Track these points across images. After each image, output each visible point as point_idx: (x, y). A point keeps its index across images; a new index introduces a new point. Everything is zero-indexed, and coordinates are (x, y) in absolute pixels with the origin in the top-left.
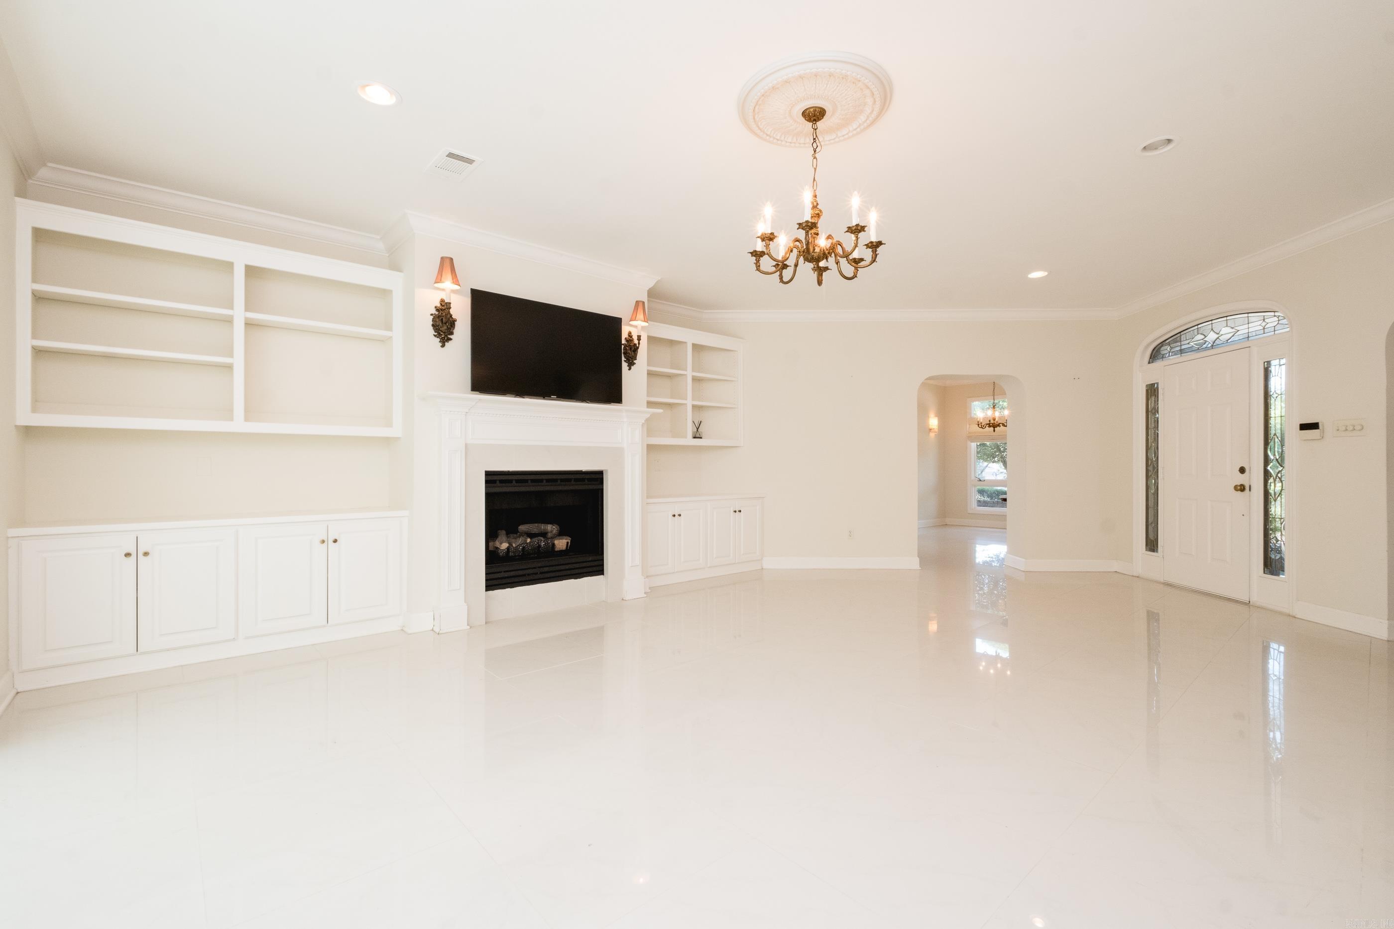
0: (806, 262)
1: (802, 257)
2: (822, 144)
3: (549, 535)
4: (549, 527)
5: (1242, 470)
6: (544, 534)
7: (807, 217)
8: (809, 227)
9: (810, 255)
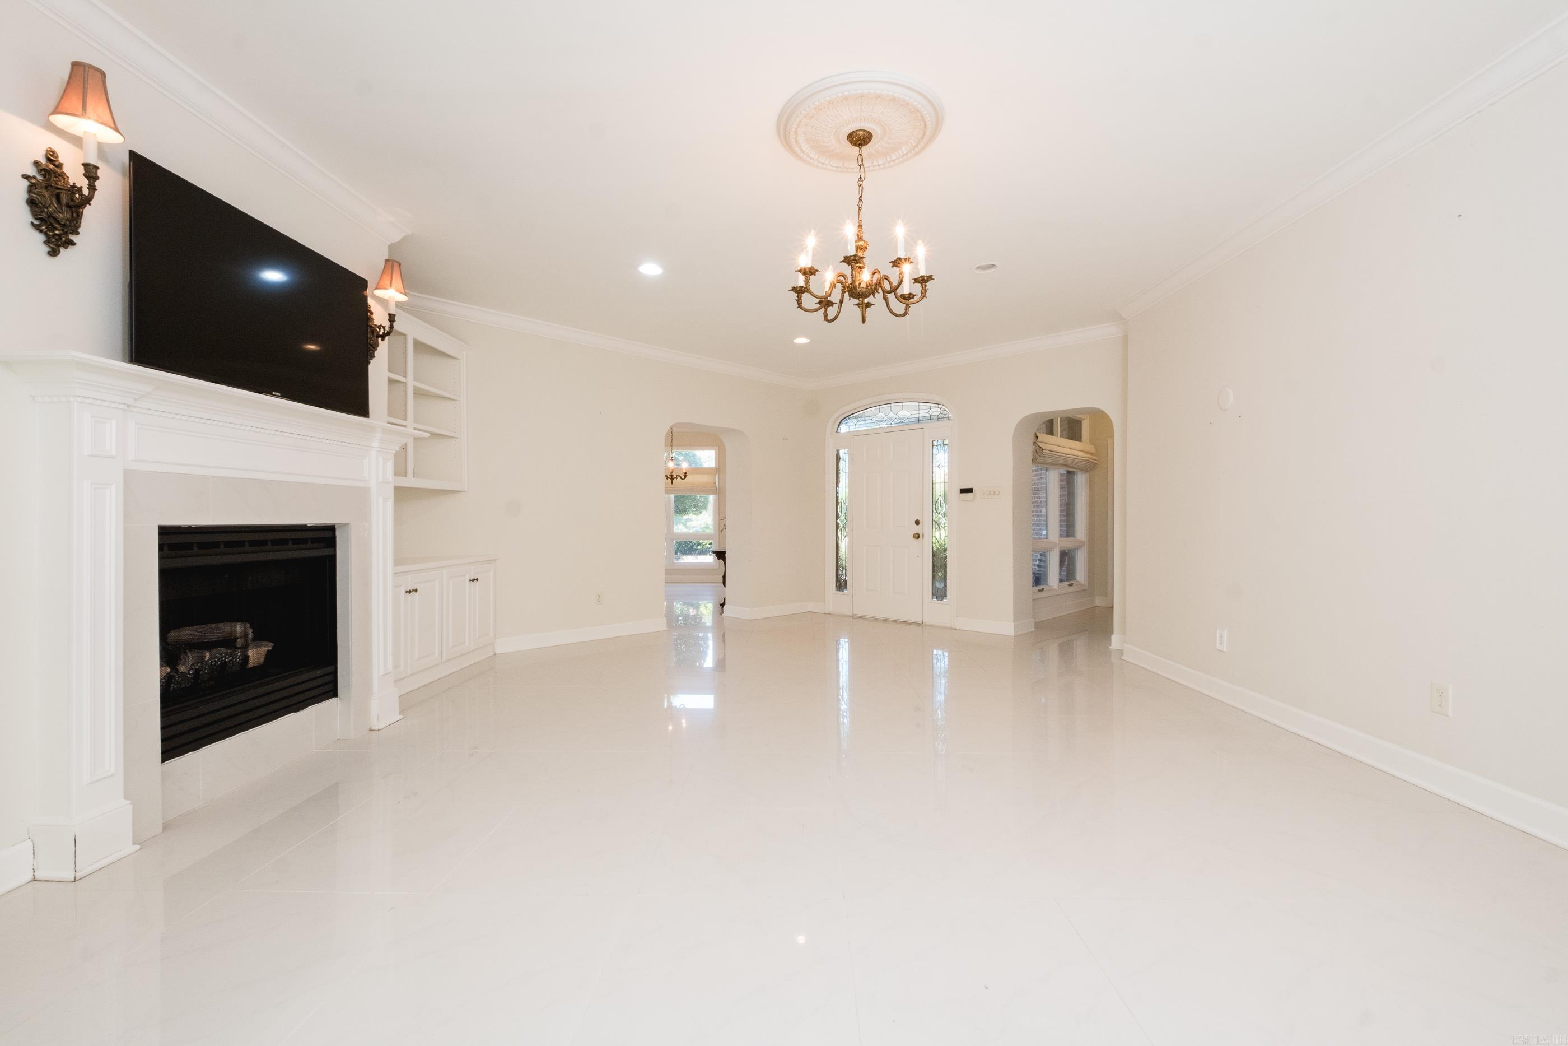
0: (851, 299)
1: (847, 293)
2: (866, 169)
3: (240, 642)
4: (239, 628)
5: (917, 522)
6: (229, 642)
7: (852, 252)
8: (853, 261)
9: (853, 291)
